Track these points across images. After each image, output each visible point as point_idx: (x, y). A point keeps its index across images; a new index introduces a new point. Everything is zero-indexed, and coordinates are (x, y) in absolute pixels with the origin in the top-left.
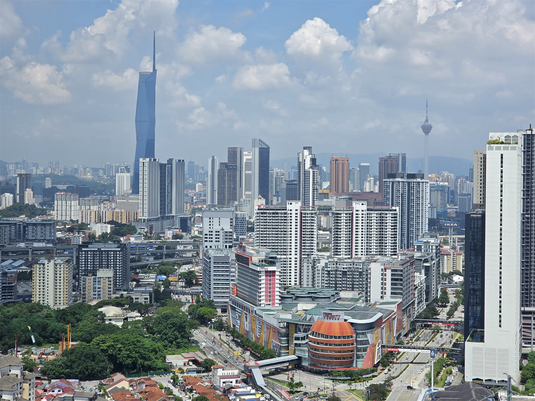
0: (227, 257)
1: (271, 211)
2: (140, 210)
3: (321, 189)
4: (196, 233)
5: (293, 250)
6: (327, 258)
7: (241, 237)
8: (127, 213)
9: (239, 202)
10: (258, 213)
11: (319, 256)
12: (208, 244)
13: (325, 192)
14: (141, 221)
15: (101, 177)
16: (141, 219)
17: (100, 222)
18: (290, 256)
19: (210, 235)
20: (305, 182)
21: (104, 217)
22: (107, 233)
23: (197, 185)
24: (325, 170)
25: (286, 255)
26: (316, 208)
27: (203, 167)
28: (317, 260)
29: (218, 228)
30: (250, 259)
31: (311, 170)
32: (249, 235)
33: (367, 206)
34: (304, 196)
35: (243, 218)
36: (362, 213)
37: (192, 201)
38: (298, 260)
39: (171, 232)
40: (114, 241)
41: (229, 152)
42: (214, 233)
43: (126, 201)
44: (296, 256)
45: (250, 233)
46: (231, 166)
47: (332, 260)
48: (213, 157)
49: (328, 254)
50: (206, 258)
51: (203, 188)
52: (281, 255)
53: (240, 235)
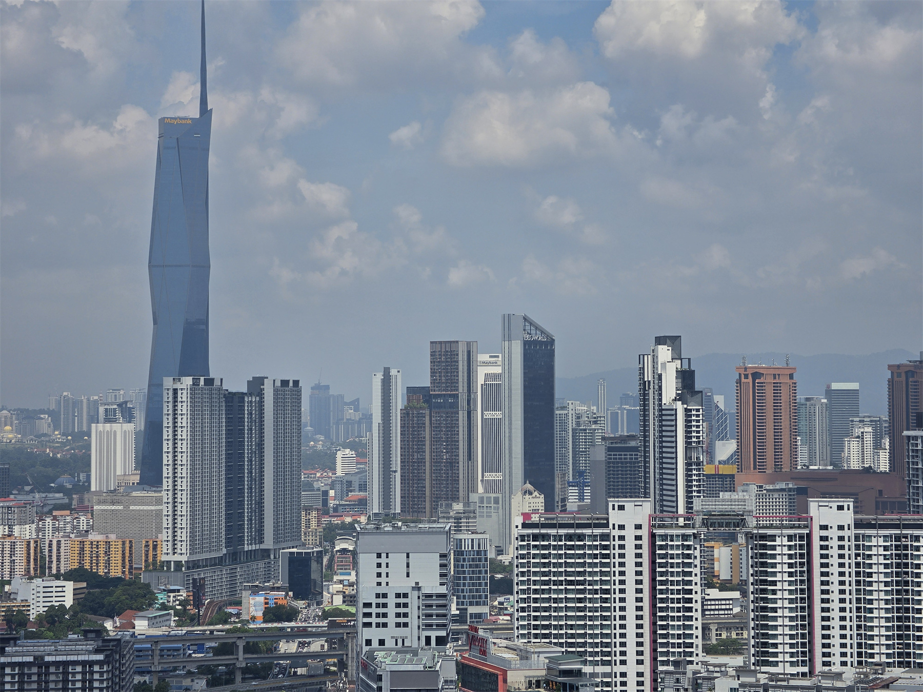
0: (431, 673)
1: (562, 531)
2: (165, 535)
3: (711, 461)
4: (338, 601)
5: (631, 649)
6: (734, 673)
7: (472, 610)
8: (124, 543)
9: (467, 503)
10: (522, 538)
11: (711, 668)
12: (374, 634)
13: (725, 470)
14: (169, 568)
15: (45, 435)
16: (169, 562)
17: (42, 575)
18: (623, 669)
19: (378, 605)
20: (661, 442)
21: (54, 559)
22: (62, 606)
23: (339, 455)
24: (722, 406)
25: (608, 663)
26: (698, 519)
27: (358, 400)
28: (704, 678)
29: (405, 585)
30: (500, 678)
31: (680, 407)
32: (496, 603)
33: (855, 512)
34: (662, 485)
35: (479, 553)
36: (841, 533)
37: (325, 502)
38: (647, 679)
39: (260, 599)
40: (86, 633)
41: (433, 354)
42: (391, 601)
43: (121, 508)
44: (641, 668)
45: (501, 599)
46: (439, 396)
47: (753, 680)
48: (387, 372)
49: (738, 661)
50: (369, 676)
51: (358, 463)
52: (596, 663)
53: (471, 604)
